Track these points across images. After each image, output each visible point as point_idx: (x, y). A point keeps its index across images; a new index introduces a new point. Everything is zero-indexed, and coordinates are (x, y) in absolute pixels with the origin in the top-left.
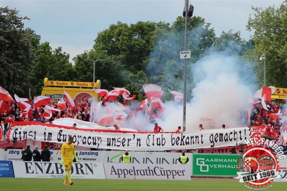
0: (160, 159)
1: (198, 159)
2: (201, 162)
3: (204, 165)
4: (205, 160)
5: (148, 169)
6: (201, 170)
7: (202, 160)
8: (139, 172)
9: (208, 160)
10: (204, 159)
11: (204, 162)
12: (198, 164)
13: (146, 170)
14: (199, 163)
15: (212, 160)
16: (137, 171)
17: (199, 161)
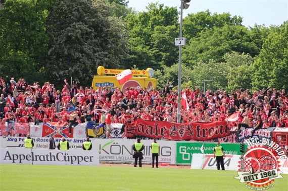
0: (147, 147)
1: (180, 147)
2: (183, 150)
3: (185, 153)
4: (187, 148)
5: (49, 154)
6: (184, 159)
7: (184, 149)
8: (38, 158)
9: (189, 148)
10: (185, 147)
11: (185, 150)
12: (180, 152)
13: (47, 156)
14: (182, 151)
15: (192, 148)
16: (36, 156)
17: (182, 149)
